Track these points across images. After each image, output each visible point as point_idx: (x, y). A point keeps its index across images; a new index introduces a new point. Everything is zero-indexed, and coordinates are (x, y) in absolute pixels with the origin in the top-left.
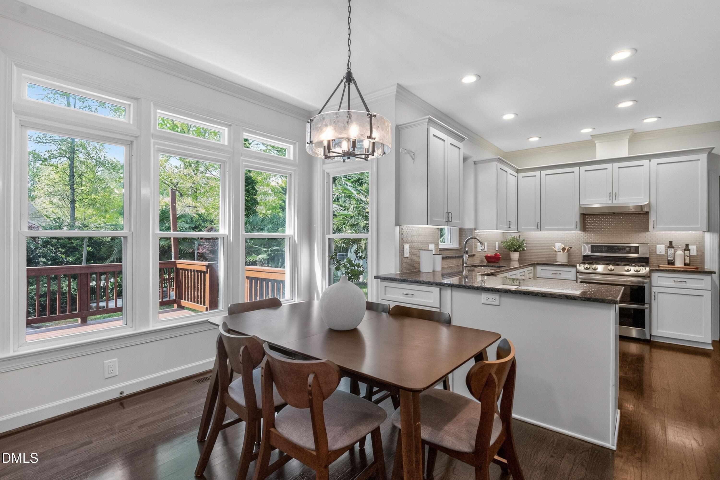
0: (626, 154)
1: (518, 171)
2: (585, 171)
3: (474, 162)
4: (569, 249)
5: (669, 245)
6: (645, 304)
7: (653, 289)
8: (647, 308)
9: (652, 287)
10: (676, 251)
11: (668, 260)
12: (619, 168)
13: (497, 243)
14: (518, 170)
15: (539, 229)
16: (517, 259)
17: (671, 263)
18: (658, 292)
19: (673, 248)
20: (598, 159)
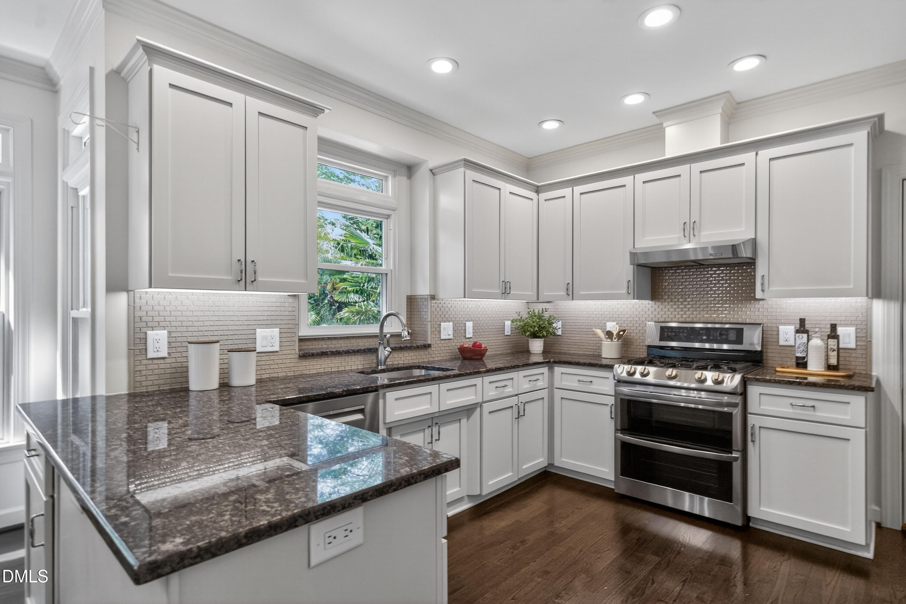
0: (716, 143)
1: (538, 190)
2: (644, 182)
3: (431, 170)
4: (621, 333)
5: (798, 326)
6: (734, 452)
7: (752, 420)
8: (736, 459)
9: (749, 415)
10: (811, 339)
11: (798, 358)
12: (701, 172)
13: (508, 323)
14: (538, 187)
15: (571, 296)
16: (541, 352)
17: (802, 363)
18: (760, 427)
19: (807, 332)
20: (668, 156)
